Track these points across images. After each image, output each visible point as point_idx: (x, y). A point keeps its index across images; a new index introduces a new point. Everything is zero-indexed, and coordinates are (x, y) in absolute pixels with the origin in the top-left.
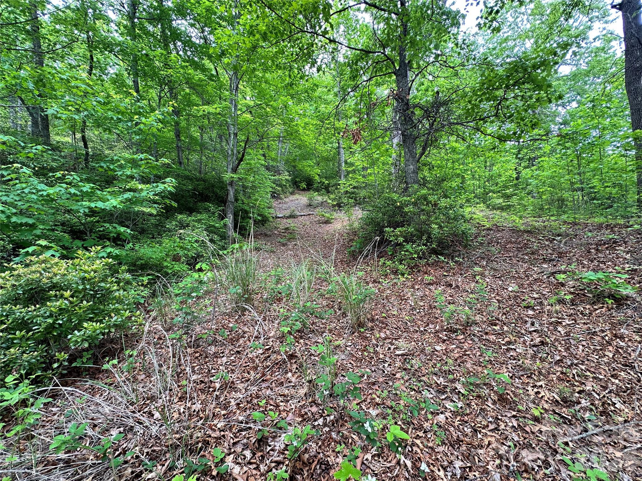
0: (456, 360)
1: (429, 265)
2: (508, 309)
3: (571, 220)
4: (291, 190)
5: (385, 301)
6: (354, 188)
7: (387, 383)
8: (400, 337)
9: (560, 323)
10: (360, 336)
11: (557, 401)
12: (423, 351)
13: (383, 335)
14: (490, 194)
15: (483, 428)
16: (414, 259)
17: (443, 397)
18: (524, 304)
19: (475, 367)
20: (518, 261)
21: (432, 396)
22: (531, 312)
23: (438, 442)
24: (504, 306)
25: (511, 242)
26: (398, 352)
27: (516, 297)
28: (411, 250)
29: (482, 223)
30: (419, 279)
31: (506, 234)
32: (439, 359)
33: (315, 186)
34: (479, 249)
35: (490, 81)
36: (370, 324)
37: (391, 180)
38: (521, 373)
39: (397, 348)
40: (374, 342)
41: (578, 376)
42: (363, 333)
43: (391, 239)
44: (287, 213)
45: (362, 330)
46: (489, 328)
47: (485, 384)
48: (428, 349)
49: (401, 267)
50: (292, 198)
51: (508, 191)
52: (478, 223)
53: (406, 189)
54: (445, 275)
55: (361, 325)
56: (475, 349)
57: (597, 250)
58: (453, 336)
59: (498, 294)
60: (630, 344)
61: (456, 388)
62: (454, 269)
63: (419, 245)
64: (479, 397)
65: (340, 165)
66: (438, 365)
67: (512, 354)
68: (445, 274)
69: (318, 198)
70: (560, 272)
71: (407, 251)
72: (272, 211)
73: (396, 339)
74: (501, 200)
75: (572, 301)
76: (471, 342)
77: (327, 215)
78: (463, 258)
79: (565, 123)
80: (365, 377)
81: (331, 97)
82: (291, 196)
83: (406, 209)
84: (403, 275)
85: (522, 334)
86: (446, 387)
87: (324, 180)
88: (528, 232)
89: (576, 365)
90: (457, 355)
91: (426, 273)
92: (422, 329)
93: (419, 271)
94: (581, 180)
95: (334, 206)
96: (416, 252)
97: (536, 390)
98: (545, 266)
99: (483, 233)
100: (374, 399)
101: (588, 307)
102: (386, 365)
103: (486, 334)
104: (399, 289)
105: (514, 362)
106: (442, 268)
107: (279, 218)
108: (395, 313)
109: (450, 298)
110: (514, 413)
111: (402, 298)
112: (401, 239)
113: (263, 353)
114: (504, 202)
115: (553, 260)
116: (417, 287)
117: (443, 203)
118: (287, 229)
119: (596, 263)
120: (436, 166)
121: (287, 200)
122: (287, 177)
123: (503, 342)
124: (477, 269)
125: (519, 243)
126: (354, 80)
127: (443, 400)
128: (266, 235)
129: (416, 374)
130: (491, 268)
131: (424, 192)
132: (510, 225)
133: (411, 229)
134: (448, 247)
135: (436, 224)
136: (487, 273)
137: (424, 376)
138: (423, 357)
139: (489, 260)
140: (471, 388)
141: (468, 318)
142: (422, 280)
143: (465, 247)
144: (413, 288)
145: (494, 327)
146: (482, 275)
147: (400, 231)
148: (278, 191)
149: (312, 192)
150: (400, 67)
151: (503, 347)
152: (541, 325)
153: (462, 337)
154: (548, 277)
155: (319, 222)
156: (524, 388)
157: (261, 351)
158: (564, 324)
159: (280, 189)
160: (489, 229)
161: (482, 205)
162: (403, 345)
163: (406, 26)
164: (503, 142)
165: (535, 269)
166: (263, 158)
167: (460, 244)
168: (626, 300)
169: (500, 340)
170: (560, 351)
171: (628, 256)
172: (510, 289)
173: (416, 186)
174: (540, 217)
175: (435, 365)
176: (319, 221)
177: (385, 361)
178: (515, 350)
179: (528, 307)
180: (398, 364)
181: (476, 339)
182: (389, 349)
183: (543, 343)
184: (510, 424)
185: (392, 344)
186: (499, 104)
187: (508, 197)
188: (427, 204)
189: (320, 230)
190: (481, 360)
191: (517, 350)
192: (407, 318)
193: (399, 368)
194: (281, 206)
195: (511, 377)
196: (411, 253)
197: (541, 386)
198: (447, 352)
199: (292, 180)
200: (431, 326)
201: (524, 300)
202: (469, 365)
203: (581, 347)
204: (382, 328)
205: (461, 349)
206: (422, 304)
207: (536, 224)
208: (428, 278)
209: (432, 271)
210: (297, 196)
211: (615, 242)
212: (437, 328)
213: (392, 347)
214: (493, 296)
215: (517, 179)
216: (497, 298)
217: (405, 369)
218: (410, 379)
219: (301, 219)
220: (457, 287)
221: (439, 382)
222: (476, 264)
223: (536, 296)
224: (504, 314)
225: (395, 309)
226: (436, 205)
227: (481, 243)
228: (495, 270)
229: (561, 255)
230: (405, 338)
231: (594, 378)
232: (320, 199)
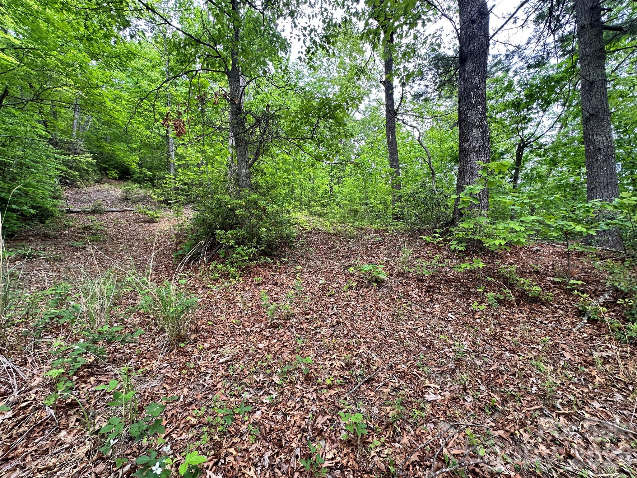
0: (276, 353)
1: (259, 266)
2: (318, 299)
3: (360, 226)
4: (96, 177)
5: (214, 307)
6: (185, 184)
7: (206, 398)
8: (225, 343)
9: (349, 305)
10: (180, 351)
11: (343, 367)
12: (246, 353)
13: (207, 345)
14: (312, 203)
15: (292, 410)
16: (245, 261)
17: (261, 393)
18: (328, 293)
19: (290, 356)
20: (327, 258)
21: (251, 395)
22: (332, 299)
23: (252, 440)
24: (315, 297)
25: (323, 243)
26: (221, 360)
27: (324, 288)
28: (242, 252)
29: (304, 227)
30: (250, 280)
31: (321, 236)
32: (260, 356)
33: (136, 176)
34: (301, 249)
35: (307, 109)
36: (193, 336)
37: (226, 181)
38: (323, 351)
39: (221, 356)
40: (196, 355)
41: (356, 343)
42: (183, 348)
43: (222, 242)
44: (89, 207)
45: (182, 345)
46: (304, 318)
47: (296, 369)
48: (252, 350)
49: (232, 270)
50: (97, 187)
51: (324, 201)
52: (302, 227)
53: (238, 192)
54: (273, 275)
55: (181, 339)
56: (292, 339)
57: (371, 248)
58: (275, 331)
59: (312, 287)
60: (383, 313)
61: (273, 381)
62: (280, 268)
63: (250, 248)
64: (291, 382)
65: (169, 156)
66: (259, 363)
67: (317, 337)
68: (273, 273)
69: (138, 191)
70: (352, 266)
71: (238, 254)
72: (58, 202)
73: (221, 347)
74: (319, 209)
75: (357, 286)
76: (288, 334)
77: (150, 212)
78: (288, 258)
79: (358, 155)
80: (181, 400)
81: (156, 75)
82: (97, 185)
83: (237, 212)
84: (234, 277)
85: (326, 318)
86: (264, 382)
87: (145, 171)
88: (334, 235)
89: (355, 335)
90: (277, 349)
91: (256, 274)
92: (248, 330)
93: (250, 273)
94: (366, 198)
95: (160, 202)
96: (247, 254)
97: (331, 363)
98: (343, 261)
99: (304, 236)
100: (189, 421)
101: (364, 290)
102: (207, 378)
103: (301, 323)
104: (230, 293)
105: (318, 343)
106: (270, 268)
107: (73, 212)
108: (223, 318)
109: (276, 296)
110: (315, 387)
111: (231, 302)
112: (232, 242)
113: (14, 416)
114: (321, 210)
115: (348, 257)
116: (247, 289)
117: (271, 208)
118: (87, 228)
119: (370, 258)
120: (268, 173)
121: (89, 189)
122: (90, 160)
123: (313, 328)
124: (299, 267)
125: (328, 244)
126: (182, 65)
127: (261, 396)
128: (46, 236)
129: (237, 379)
130: (309, 265)
131: (254, 196)
132: (324, 229)
133: (242, 232)
134: (277, 248)
135: (265, 227)
136: (305, 270)
137: (245, 378)
138: (246, 359)
139: (308, 259)
140: (285, 376)
141: (289, 312)
142: (252, 281)
143: (290, 248)
144: (244, 290)
145: (307, 317)
146: (302, 272)
147: (232, 234)
148: (74, 176)
149: (129, 183)
150: (233, 68)
151: (312, 332)
152: (338, 308)
153: (283, 330)
154: (344, 270)
155: (140, 221)
156: (323, 364)
157: (9, 414)
158: (351, 305)
159: (76, 173)
160: (309, 232)
161: (306, 211)
162: (228, 351)
163: (238, 31)
164: (318, 162)
165: (337, 264)
166: (43, 127)
167: (286, 245)
168: (383, 282)
169: (310, 327)
170: (348, 327)
171: (385, 252)
172: (320, 282)
173: (247, 191)
174: (343, 223)
175: (257, 363)
176: (140, 219)
177: (206, 374)
178: (320, 332)
179: (330, 296)
180: (221, 372)
181: (293, 330)
182: (213, 358)
183: (338, 323)
184: (312, 398)
185: (215, 352)
186: (314, 129)
187: (324, 206)
188: (257, 209)
189: (140, 231)
190: (295, 348)
191: (322, 333)
192: (234, 321)
193: (222, 377)
194: (78, 196)
195: (316, 357)
196: (243, 256)
197: (334, 358)
198: (268, 349)
199: (98, 164)
200: (257, 325)
201: (328, 290)
202: (285, 356)
203: (359, 320)
204: (207, 338)
205: (281, 341)
206: (250, 305)
207: (340, 228)
208: (257, 279)
209: (262, 272)
210: (105, 186)
211: (380, 243)
212: (262, 326)
213: (216, 356)
214: (308, 289)
215: (331, 191)
216: (311, 291)
217: (227, 377)
218: (231, 385)
219: (111, 215)
220: (282, 284)
221: (258, 380)
222: (297, 262)
223: (336, 286)
224: (315, 304)
225: (224, 314)
226: (264, 210)
227: (303, 244)
228: (311, 267)
229: (352, 252)
230: (231, 343)
231: (365, 342)
232: (142, 192)
